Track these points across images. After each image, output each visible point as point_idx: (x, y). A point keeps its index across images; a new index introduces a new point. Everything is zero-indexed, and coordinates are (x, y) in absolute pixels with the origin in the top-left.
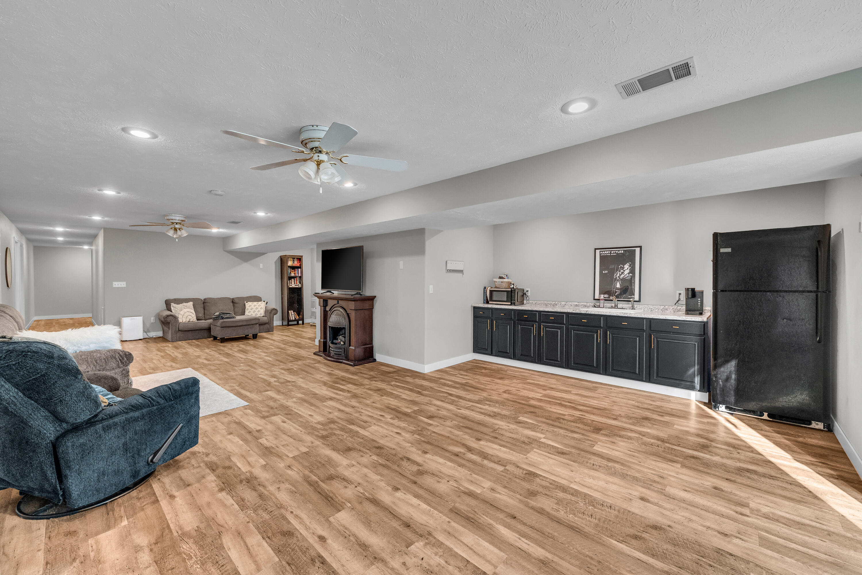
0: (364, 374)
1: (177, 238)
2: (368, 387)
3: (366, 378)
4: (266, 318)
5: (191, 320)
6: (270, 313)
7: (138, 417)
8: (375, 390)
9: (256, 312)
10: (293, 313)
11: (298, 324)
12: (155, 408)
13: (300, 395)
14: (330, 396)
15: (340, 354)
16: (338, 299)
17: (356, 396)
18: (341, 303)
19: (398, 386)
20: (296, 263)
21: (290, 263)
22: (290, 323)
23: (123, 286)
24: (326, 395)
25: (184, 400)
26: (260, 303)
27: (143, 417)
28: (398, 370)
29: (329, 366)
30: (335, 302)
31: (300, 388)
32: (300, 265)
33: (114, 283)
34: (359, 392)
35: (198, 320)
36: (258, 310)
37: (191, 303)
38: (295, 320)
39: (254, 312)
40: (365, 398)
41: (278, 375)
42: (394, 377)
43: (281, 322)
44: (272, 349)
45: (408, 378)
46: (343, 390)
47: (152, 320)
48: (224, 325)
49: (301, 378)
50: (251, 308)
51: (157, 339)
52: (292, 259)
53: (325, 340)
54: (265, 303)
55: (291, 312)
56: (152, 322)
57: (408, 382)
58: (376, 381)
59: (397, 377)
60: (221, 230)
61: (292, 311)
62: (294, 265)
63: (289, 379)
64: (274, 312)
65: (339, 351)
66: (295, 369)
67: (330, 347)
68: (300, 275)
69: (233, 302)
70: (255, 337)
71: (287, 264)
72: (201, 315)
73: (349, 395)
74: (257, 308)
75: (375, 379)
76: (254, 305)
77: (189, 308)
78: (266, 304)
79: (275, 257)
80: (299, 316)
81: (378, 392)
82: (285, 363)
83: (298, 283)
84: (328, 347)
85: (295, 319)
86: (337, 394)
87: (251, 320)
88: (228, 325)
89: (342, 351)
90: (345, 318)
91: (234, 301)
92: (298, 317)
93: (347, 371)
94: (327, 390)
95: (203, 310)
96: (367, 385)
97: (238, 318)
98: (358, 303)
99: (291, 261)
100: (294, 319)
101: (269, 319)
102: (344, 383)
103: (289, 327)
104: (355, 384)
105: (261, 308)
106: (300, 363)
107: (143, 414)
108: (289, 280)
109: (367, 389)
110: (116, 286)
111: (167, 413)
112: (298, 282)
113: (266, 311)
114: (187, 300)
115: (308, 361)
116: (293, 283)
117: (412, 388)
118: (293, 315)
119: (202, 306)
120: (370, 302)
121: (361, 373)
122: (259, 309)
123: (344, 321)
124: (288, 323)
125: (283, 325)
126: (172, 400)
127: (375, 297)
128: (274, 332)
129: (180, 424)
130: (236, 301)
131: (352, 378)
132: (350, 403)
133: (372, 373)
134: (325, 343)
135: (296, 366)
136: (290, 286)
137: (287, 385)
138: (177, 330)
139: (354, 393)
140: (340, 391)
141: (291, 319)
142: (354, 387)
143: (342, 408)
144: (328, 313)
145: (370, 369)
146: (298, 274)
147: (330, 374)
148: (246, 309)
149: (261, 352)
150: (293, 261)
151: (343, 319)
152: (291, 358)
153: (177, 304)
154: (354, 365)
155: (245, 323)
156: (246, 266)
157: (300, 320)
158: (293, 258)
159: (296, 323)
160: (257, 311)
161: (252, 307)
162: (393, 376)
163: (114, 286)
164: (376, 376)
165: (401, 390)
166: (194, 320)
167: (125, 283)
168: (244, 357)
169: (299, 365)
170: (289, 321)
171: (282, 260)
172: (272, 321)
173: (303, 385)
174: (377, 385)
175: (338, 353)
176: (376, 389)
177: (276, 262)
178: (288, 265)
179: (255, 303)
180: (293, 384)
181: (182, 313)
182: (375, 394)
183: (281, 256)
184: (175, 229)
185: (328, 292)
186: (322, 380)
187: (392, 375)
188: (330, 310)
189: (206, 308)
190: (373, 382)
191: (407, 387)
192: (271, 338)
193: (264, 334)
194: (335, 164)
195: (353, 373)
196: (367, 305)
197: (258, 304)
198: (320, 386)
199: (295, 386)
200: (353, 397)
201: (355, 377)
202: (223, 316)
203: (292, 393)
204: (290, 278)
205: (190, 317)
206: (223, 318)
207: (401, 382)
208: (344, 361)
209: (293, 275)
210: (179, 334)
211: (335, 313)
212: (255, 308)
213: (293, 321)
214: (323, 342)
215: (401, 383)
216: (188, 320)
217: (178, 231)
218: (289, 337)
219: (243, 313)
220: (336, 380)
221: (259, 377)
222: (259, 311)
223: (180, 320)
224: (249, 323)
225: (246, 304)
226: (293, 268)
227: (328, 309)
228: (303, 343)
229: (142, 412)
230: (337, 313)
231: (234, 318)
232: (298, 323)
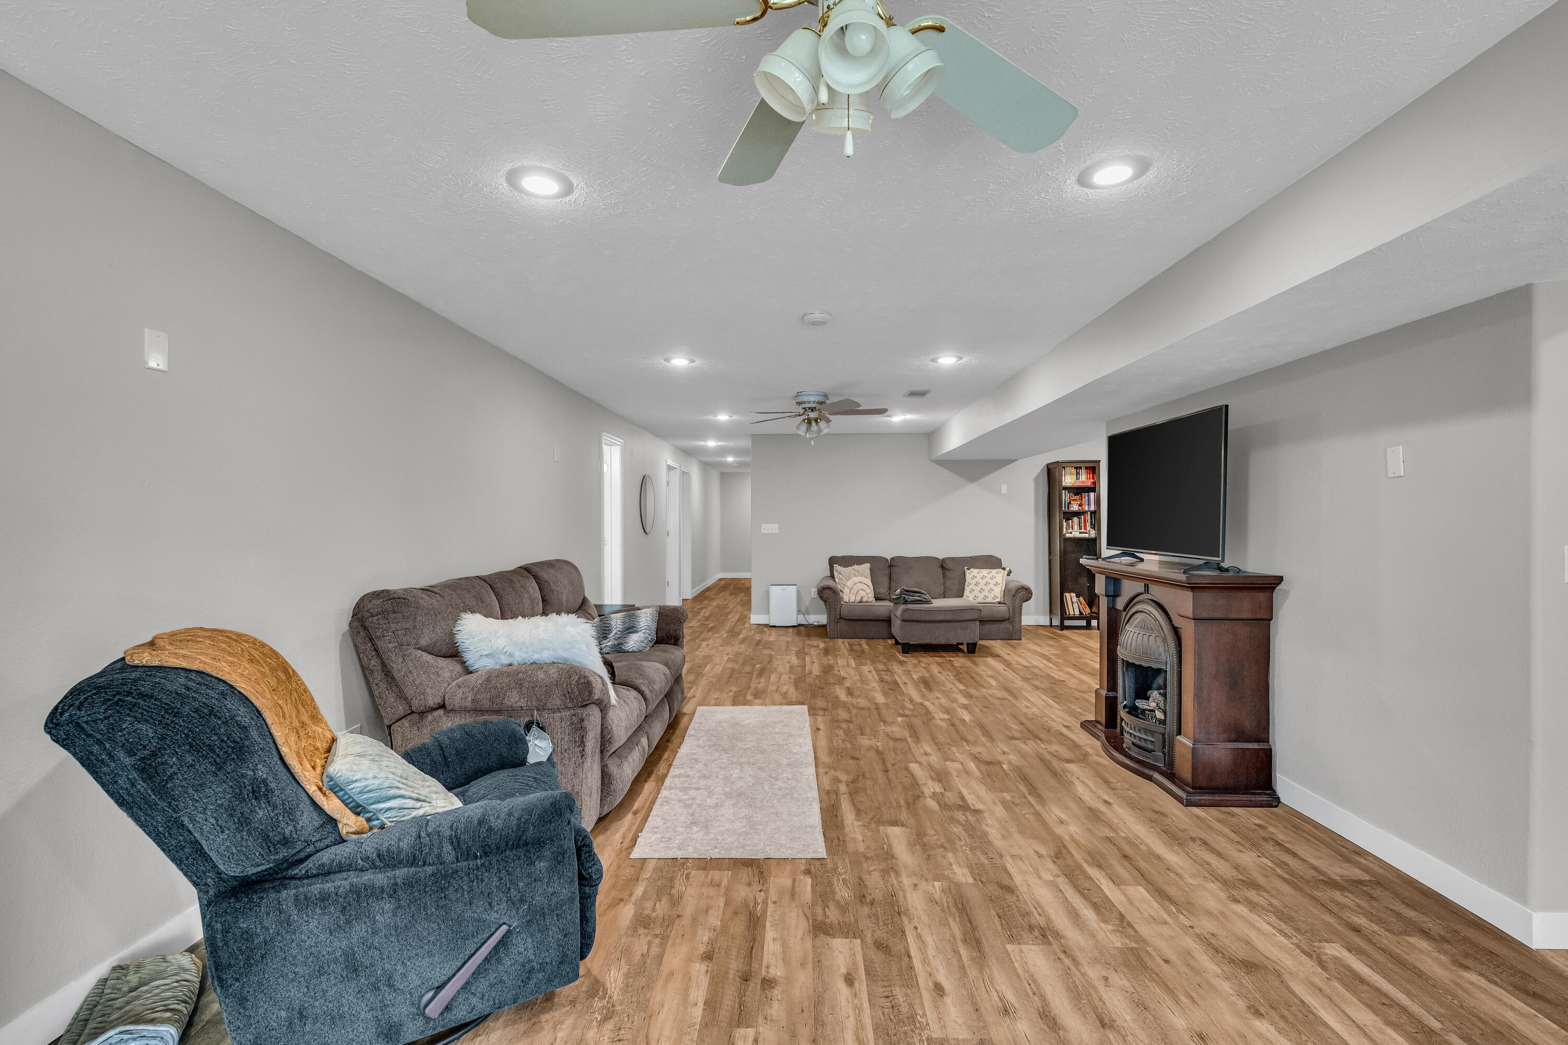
0: (1213, 851)
1: (812, 438)
2: (1207, 925)
3: (1215, 876)
4: (1003, 608)
5: (864, 600)
6: (1014, 596)
7: (382, 890)
8: (1231, 961)
9: (986, 593)
10: (1075, 599)
11: (1088, 626)
12: (429, 870)
13: (962, 875)
14: (1049, 920)
15: (1150, 751)
16: (1148, 580)
17: (1140, 959)
18: (1157, 592)
19: (1353, 981)
20: (1084, 479)
21: (1069, 480)
22: (1067, 623)
23: (774, 532)
24: (1038, 905)
25: (514, 861)
26: (994, 571)
27: (393, 891)
28: (1378, 882)
29: (1106, 782)
30: (1139, 587)
31: (980, 840)
32: (1094, 483)
33: (764, 526)
34: (1162, 944)
35: (877, 599)
36: (989, 586)
37: (867, 566)
38: (1081, 617)
39: (982, 590)
40: (1170, 991)
41: (955, 774)
42: (1347, 915)
43: (1048, 618)
44: (991, 687)
45: (1423, 944)
46: (1102, 906)
47: (813, 593)
48: (907, 617)
49: (1004, 803)
50: (974, 582)
51: (820, 631)
52: (1074, 471)
53: (1111, 694)
54: (1006, 572)
55: (1070, 597)
56: (813, 596)
57: (1419, 974)
58: (1252, 906)
59: (1360, 921)
60: (910, 417)
61: (1073, 595)
62: (1078, 484)
63: (970, 799)
64: (1022, 594)
65: (1146, 740)
66: (1005, 766)
67: (1122, 719)
68: (1092, 508)
69: (942, 567)
70: (972, 649)
71: (1061, 482)
72: (883, 590)
73: (1117, 941)
74: (987, 584)
75: (1252, 894)
76: (981, 575)
77: (862, 575)
78: (1008, 575)
79: (1035, 466)
80: (1091, 609)
81: (1246, 980)
82: (991, 739)
83: (1089, 528)
84: (1119, 721)
85: (1081, 613)
86: (1075, 915)
87: (971, 609)
88: (915, 618)
89: (1158, 739)
90: (1165, 640)
91: (945, 566)
92: (1088, 611)
93: (1156, 819)
94: (1054, 886)
95: (888, 580)
96: (1208, 913)
97: (938, 603)
98: (1207, 598)
99: (1071, 474)
100: (1077, 613)
101: (1011, 609)
102: (1122, 871)
103: (1065, 632)
104: (1161, 895)
105: (996, 584)
106: (1029, 747)
107: (396, 884)
108: (1067, 520)
109: (1201, 938)
110: (766, 532)
111: (457, 891)
112: (1088, 524)
113: (1006, 591)
114: (859, 560)
115: (1055, 748)
116: (1076, 527)
117: (1436, 1025)
118: (1076, 605)
119: (887, 572)
120: (1261, 596)
121: (1205, 843)
122: (991, 586)
123: (1161, 649)
124: (1062, 622)
125: (1051, 625)
126: (476, 857)
127: (1280, 579)
128: (1024, 641)
129: (500, 926)
130: (949, 565)
131: (1159, 858)
132: (1101, 986)
133: (1248, 859)
134: (1111, 705)
135: (1012, 757)
136: (1068, 535)
137: (953, 820)
138: (838, 617)
139: (1139, 939)
140: (1095, 906)
141: (1072, 613)
142: (1153, 907)
143: (1061, 1005)
144: (1121, 617)
145: (1246, 838)
146: (1089, 504)
147: (1094, 815)
148: (967, 584)
149: (961, 691)
150: (1078, 474)
151: (1159, 642)
152: (1015, 727)
153: (844, 567)
154: (1189, 804)
155: (949, 617)
156: (972, 490)
157: (1094, 618)
158: (1077, 466)
159: (1083, 623)
160: (987, 588)
161: (978, 579)
162: (1343, 907)
163: (763, 532)
164: (1261, 880)
165: (1366, 1018)
166: (870, 600)
167: (777, 526)
168: (918, 699)
169: (1023, 755)
170: (1064, 616)
171: (1052, 473)
172: (1017, 615)
173: (994, 834)
174: (1253, 935)
175: (1143, 744)
176: (1240, 952)
177: (1036, 480)
178: (1064, 484)
179: (985, 572)
180: (972, 819)
181: (849, 583)
182: (1226, 987)
183: (1048, 465)
184: (809, 421)
185: (1124, 554)
186: (1059, 830)
187: (1337, 895)
188: (1125, 610)
189: (894, 576)
190: (1240, 908)
191: (1404, 1010)
192: (1007, 657)
193: (997, 646)
194: (941, 29)
195: (1174, 838)
196: (1244, 605)
197: (990, 575)
198: (1040, 856)
199: (970, 830)
200: (1127, 964)
201: (1173, 857)
202: (907, 597)
203: (950, 855)
204: (1069, 516)
205: (862, 593)
206: (906, 602)
207: (1381, 958)
208: (1157, 776)
209: (1075, 507)
210: (842, 625)
211: (1139, 617)
212: (983, 582)
213: (1074, 618)
214: (1107, 698)
215: (1374, 965)
216: (858, 599)
217: (814, 424)
218: (1049, 660)
219: (960, 594)
220: (1103, 847)
221: (907, 769)
222: (991, 591)
223: (846, 599)
224: (957, 618)
225: (967, 572)
226: (1078, 491)
227: (1120, 603)
228: (1072, 683)
229: (395, 877)
230: (1143, 621)
231: (928, 602)
232: (1089, 623)
